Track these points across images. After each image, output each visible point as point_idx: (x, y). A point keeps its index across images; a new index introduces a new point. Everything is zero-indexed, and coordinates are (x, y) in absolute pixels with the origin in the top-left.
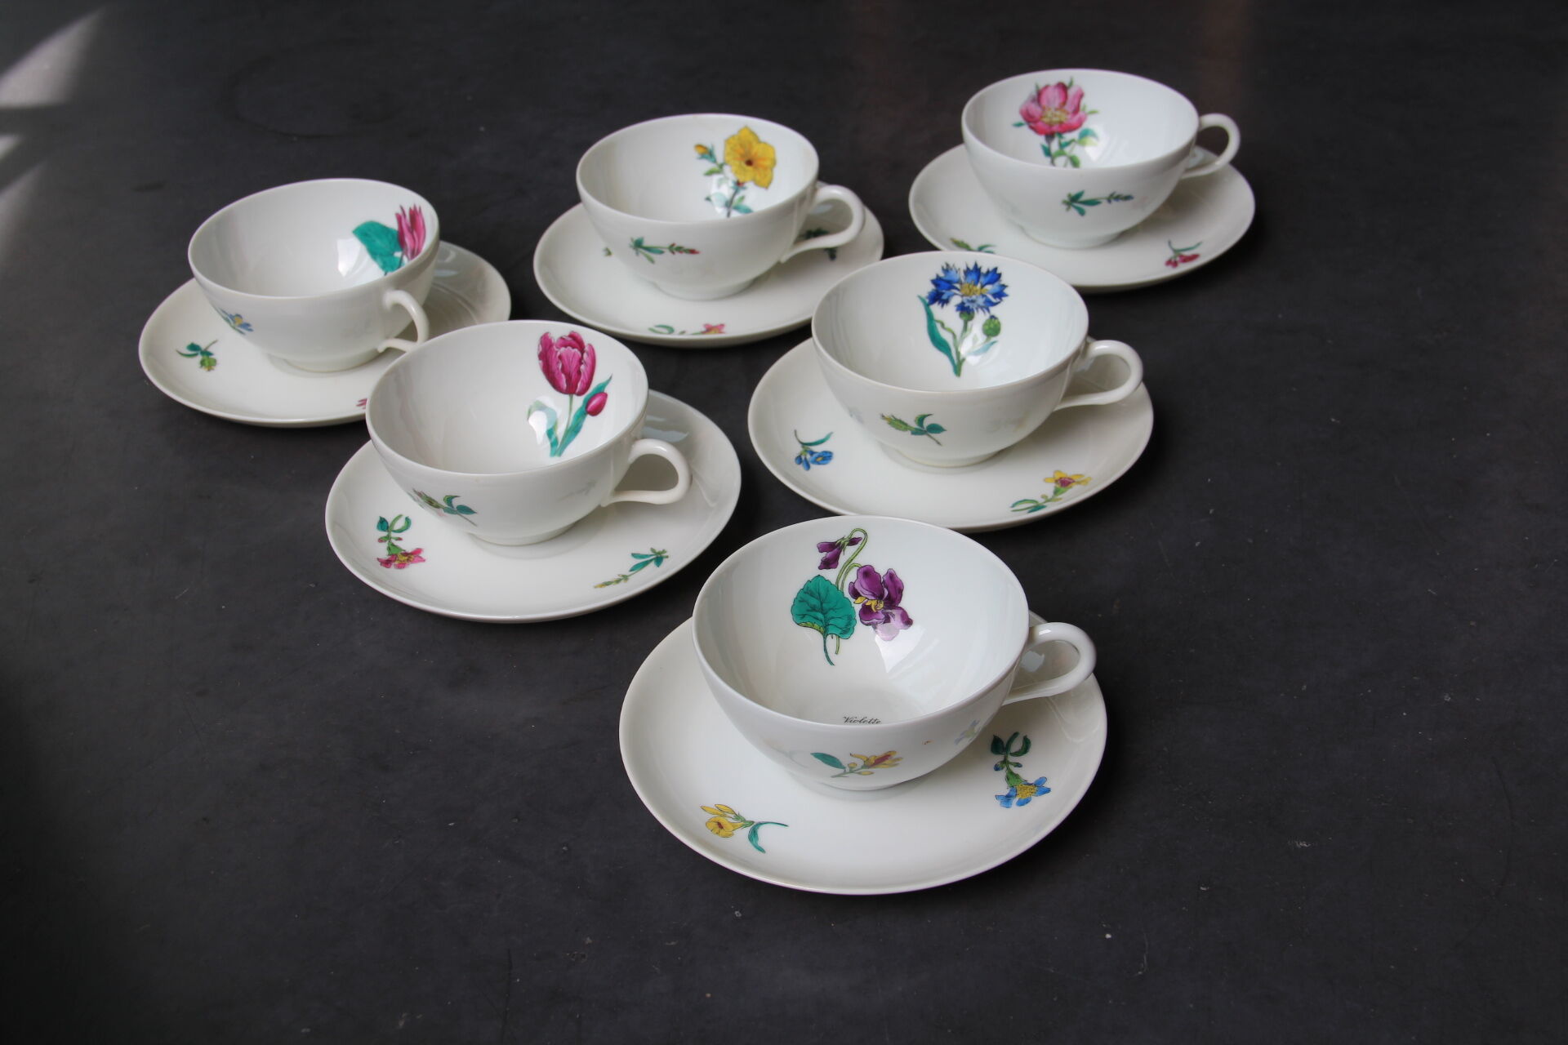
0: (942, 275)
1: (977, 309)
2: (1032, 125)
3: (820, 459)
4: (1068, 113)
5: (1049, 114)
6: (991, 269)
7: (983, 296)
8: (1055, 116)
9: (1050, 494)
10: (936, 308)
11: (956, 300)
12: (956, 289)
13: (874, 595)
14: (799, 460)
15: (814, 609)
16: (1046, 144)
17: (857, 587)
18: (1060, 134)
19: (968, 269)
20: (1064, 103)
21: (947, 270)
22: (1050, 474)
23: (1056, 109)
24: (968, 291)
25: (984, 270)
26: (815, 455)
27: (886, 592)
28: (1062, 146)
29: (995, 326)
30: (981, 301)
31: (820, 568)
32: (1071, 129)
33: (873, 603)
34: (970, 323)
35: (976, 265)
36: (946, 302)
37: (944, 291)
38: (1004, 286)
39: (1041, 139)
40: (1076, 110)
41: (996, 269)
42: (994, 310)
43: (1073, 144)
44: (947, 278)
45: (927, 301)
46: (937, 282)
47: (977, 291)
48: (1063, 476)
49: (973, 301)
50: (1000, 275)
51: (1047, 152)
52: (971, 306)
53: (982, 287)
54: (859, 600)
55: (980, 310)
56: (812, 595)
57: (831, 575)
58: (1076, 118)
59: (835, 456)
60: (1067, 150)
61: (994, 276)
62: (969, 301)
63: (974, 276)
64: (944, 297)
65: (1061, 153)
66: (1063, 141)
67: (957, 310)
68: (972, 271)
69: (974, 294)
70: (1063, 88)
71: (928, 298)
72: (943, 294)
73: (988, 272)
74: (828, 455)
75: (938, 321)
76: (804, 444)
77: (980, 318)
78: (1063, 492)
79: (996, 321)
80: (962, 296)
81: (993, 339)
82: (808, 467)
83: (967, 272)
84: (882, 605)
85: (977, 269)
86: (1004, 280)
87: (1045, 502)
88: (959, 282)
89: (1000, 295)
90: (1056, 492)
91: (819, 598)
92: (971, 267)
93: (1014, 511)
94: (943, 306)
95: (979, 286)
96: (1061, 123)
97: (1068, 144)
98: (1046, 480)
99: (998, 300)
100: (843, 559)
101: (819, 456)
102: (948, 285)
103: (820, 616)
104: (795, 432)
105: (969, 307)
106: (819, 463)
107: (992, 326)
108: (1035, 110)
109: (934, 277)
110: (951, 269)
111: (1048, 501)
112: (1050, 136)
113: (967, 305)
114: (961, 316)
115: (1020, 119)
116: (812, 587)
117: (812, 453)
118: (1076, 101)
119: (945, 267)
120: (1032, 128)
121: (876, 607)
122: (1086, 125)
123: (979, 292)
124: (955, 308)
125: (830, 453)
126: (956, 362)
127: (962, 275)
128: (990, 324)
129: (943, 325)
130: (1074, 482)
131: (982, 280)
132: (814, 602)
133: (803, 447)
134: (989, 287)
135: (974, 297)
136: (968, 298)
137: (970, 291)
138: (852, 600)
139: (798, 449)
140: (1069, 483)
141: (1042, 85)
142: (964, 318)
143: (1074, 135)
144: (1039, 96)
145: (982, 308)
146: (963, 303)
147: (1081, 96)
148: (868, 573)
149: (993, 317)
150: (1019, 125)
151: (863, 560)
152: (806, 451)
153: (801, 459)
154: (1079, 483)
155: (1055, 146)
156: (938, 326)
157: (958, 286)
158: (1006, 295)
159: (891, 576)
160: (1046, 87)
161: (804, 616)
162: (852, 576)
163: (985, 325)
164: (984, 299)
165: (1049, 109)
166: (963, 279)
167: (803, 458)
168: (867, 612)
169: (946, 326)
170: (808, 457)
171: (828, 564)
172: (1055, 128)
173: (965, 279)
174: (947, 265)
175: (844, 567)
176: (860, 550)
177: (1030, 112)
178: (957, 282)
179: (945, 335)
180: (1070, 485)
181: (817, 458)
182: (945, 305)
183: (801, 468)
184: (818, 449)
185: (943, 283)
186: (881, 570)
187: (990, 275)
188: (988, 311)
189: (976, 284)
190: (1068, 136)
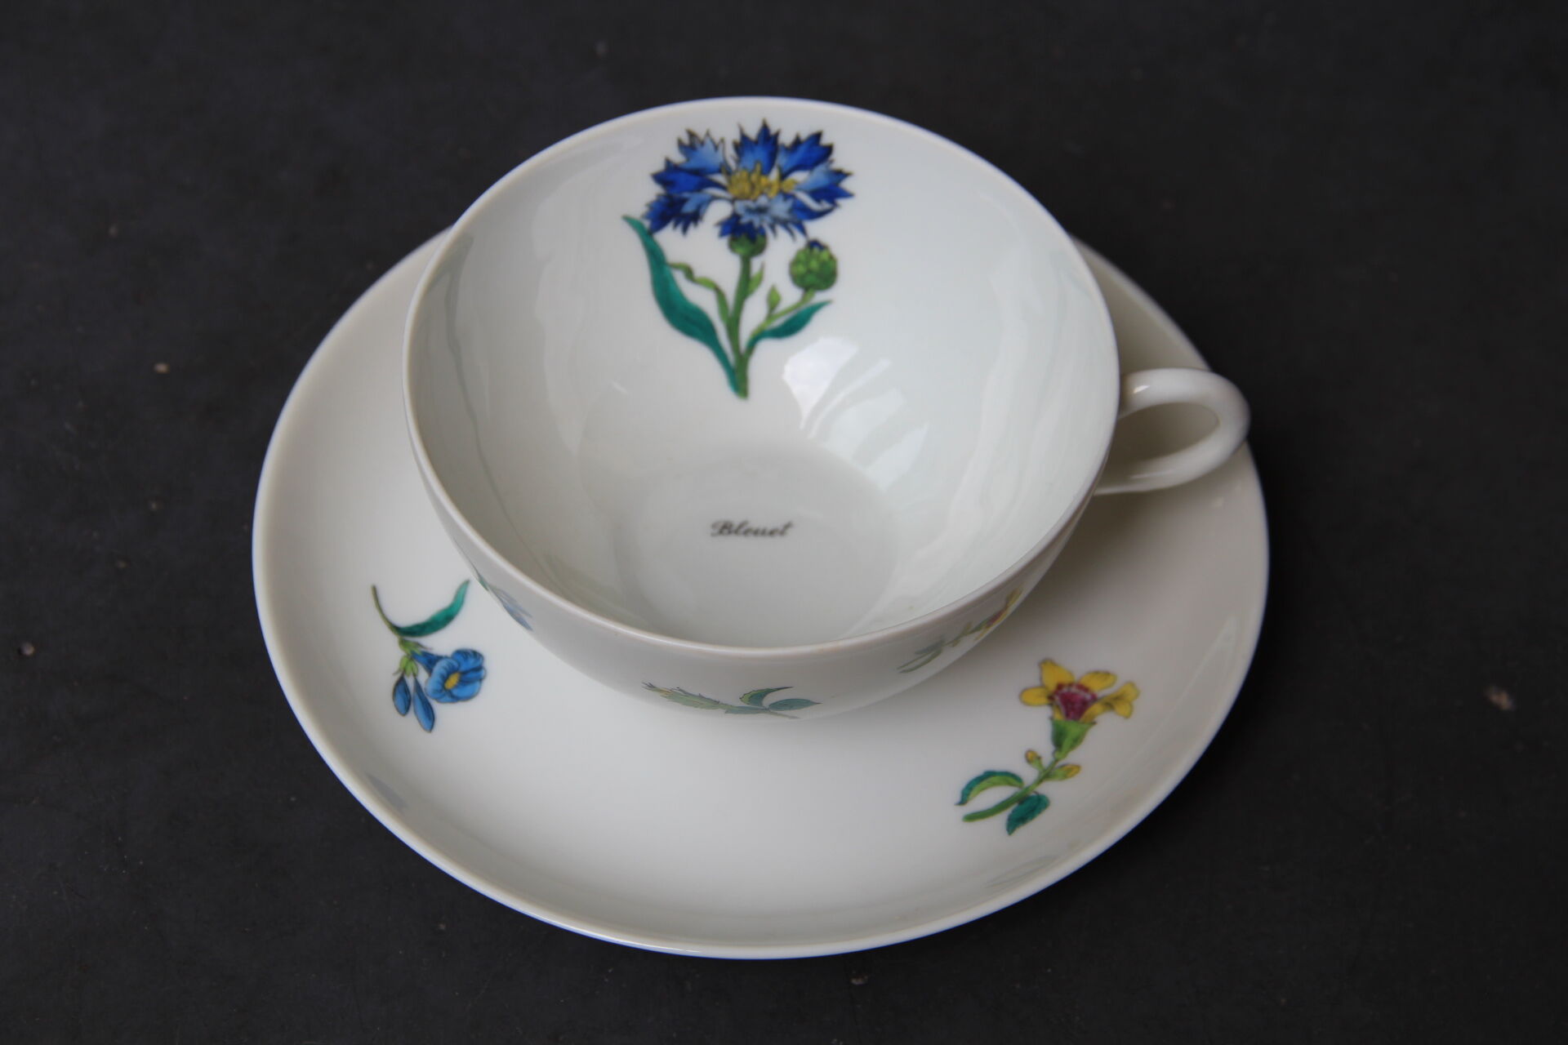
0: (678, 158)
1: (773, 227)
3: (453, 680)
6: (804, 135)
7: (787, 196)
9: (1045, 749)
10: (670, 239)
11: (719, 211)
12: (718, 185)
14: (406, 696)
19: (744, 138)
21: (691, 145)
22: (1029, 676)
24: (747, 188)
25: (786, 139)
26: (439, 668)
29: (823, 264)
30: (781, 208)
34: (756, 263)
35: (765, 129)
36: (695, 218)
37: (686, 195)
38: (841, 175)
41: (817, 136)
42: (817, 229)
44: (694, 164)
45: (647, 224)
46: (667, 177)
47: (769, 186)
48: (1066, 679)
49: (761, 211)
50: (829, 150)
52: (757, 221)
53: (783, 176)
55: (781, 231)
59: (489, 664)
61: (814, 151)
62: (749, 211)
63: (761, 154)
64: (688, 208)
67: (722, 234)
68: (756, 143)
69: (762, 193)
71: (647, 216)
72: (683, 201)
73: (797, 142)
74: (471, 663)
75: (678, 267)
76: (407, 633)
77: (781, 249)
78: (1077, 741)
79: (824, 256)
80: (732, 201)
81: (819, 297)
82: (429, 718)
83: (743, 145)
85: (768, 138)
86: (839, 161)
87: (1040, 781)
88: (724, 169)
89: (832, 192)
90: (1059, 739)
92: (753, 132)
93: (971, 818)
94: (685, 230)
95: (774, 175)
98: (1023, 696)
99: (825, 205)
101: (451, 671)
102: (696, 180)
104: (375, 590)
105: (750, 224)
106: (455, 699)
107: (814, 265)
109: (659, 166)
110: (702, 143)
111: (1046, 775)
113: (745, 220)
114: (732, 247)
117: (430, 661)
119: (686, 140)
123: (775, 188)
124: (717, 230)
125: (476, 655)
126: (731, 358)
127: (730, 152)
128: (807, 263)
129: (689, 273)
130: (1094, 699)
131: (782, 160)
133: (403, 643)
134: (800, 177)
135: (762, 201)
136: (750, 204)
137: (753, 186)
139: (389, 655)
140: (1085, 705)
142: (741, 250)
145: (785, 224)
146: (735, 217)
149: (814, 244)
152: (413, 657)
153: (406, 691)
154: (1110, 704)
156: (679, 277)
157: (720, 178)
158: (846, 195)
163: (795, 263)
164: (789, 204)
166: (732, 164)
167: (410, 682)
169: (699, 273)
170: (423, 676)
173: (738, 162)
174: (692, 135)
178: (719, 171)
179: (701, 299)
180: (1089, 712)
181: (445, 678)
182: (692, 229)
183: (412, 721)
184: (441, 643)
185: (682, 178)
187: (802, 150)
188: (803, 230)
189: (766, 171)
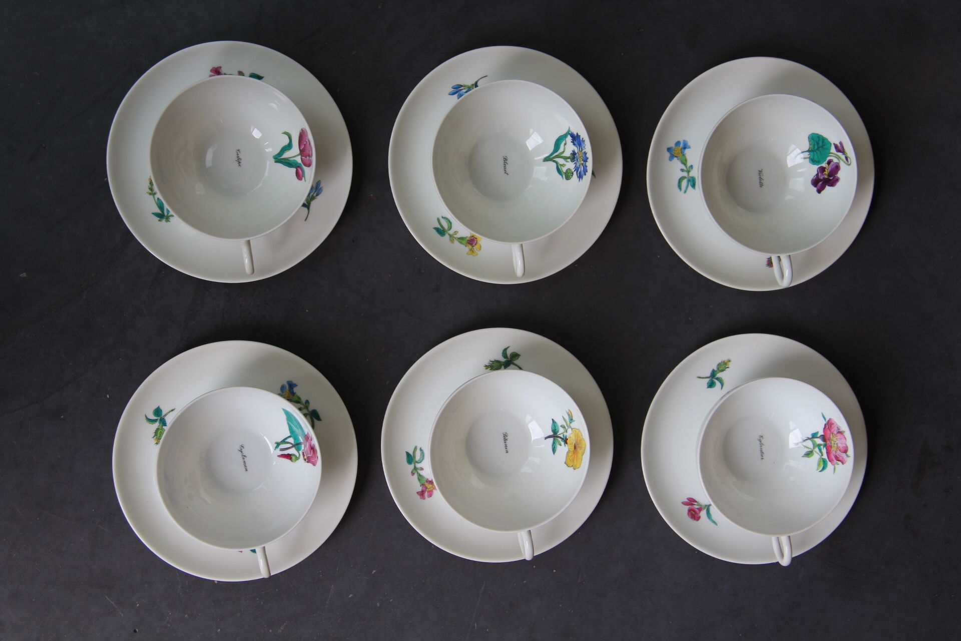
2: (827, 427)
4: (836, 452)
5: (834, 439)
8: (833, 443)
13: (830, 172)
15: (818, 144)
16: (819, 436)
17: (832, 163)
18: (825, 446)
23: (837, 445)
27: (831, 178)
28: (819, 445)
31: (834, 144)
32: (828, 453)
33: (826, 172)
39: (821, 433)
40: (837, 459)
43: (820, 454)
51: (814, 436)
54: (827, 165)
56: (823, 142)
57: (833, 150)
58: (834, 458)
60: (817, 450)
65: (815, 445)
66: (822, 447)
84: (826, 177)
91: (823, 145)
96: (830, 447)
97: (820, 450)
100: (840, 154)
103: (816, 147)
108: (834, 430)
112: (824, 438)
115: (827, 419)
116: (826, 141)
118: (840, 459)
120: (825, 426)
121: (825, 174)
122: (829, 464)
132: (821, 144)
138: (826, 162)
143: (825, 456)
148: (837, 168)
150: (824, 418)
151: (842, 165)
155: (819, 441)
159: (837, 180)
161: (813, 139)
162: (835, 160)
165: (836, 440)
168: (822, 169)
171: (836, 146)
172: (828, 442)
175: (838, 155)
176: (844, 162)
177: (832, 426)
186: (840, 174)
190: (824, 451)
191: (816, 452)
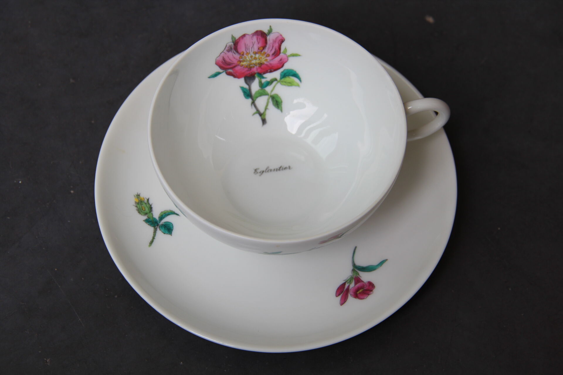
2: (230, 71)
4: (268, 56)
5: (248, 58)
8: (255, 59)
16: (246, 86)
18: (261, 75)
20: (264, 47)
23: (255, 53)
28: (262, 86)
32: (273, 69)
39: (241, 82)
40: (277, 52)
43: (275, 83)
51: (248, 94)
58: (278, 59)
60: (268, 89)
65: (262, 93)
66: (263, 81)
70: (262, 35)
96: (261, 64)
97: (269, 83)
108: (233, 57)
112: (249, 78)
115: (217, 69)
118: (276, 45)
120: (229, 74)
122: (287, 66)
141: (237, 36)
143: (277, 74)
144: (236, 45)
147: (282, 41)
150: (216, 75)
155: (255, 86)
160: (244, 36)
165: (248, 54)
172: (255, 70)
177: (227, 60)
190: (269, 76)
191: (272, 91)
